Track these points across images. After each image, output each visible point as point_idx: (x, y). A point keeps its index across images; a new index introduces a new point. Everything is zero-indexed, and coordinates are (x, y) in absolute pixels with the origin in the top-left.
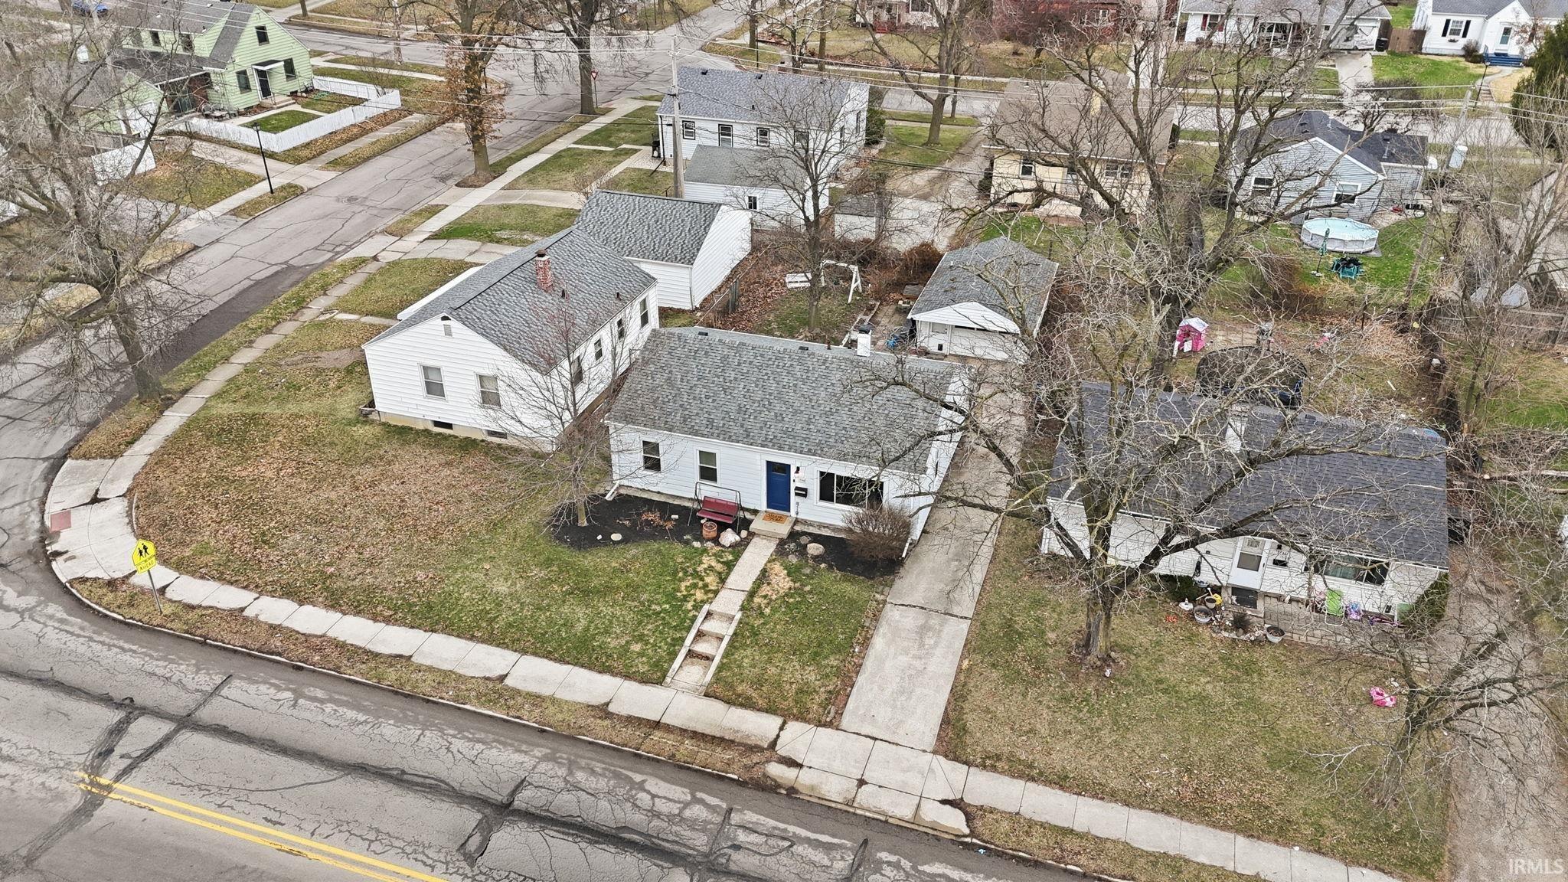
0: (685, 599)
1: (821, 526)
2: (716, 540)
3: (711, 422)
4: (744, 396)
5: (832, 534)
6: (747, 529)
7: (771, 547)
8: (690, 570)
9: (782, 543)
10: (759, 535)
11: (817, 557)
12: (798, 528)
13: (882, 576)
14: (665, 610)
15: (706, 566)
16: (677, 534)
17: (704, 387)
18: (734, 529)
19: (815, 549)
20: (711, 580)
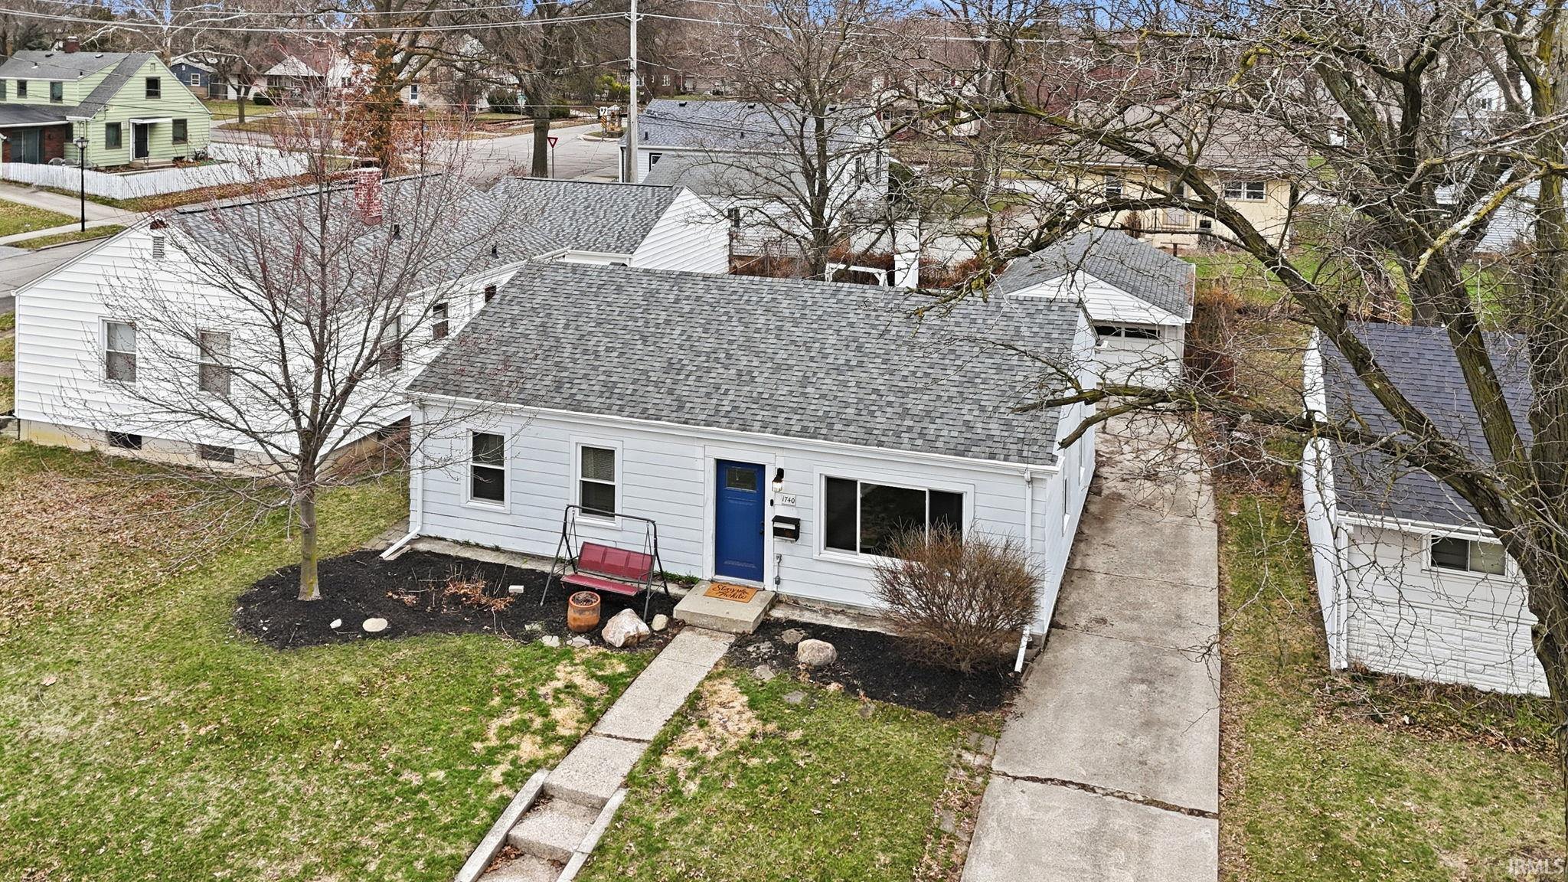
0: (490, 757)
1: (829, 609)
2: (594, 633)
3: (609, 388)
4: (681, 347)
5: (854, 626)
6: (669, 614)
7: (720, 647)
8: (521, 693)
9: (742, 641)
10: (692, 627)
11: (819, 668)
12: (778, 613)
13: (973, 710)
14: (434, 783)
15: (560, 684)
16: (513, 622)
17: (606, 335)
18: (639, 612)
19: (813, 651)
20: (566, 717)
